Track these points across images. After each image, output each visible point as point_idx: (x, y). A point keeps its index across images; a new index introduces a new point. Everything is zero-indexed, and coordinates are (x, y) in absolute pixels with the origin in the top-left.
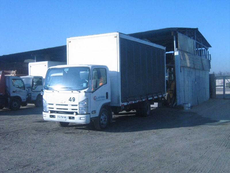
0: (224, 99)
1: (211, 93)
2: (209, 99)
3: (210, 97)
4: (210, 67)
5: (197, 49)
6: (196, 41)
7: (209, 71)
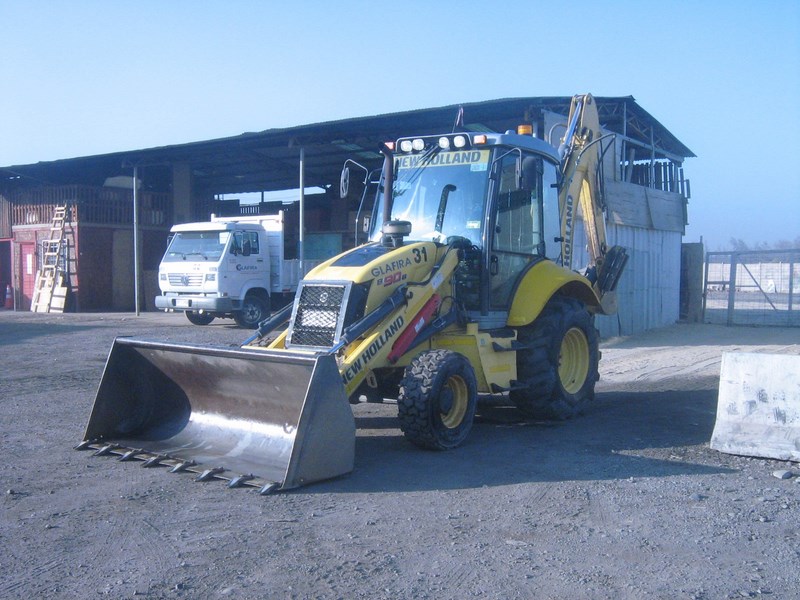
0: (729, 324)
1: (684, 304)
2: (677, 322)
3: (681, 317)
4: (684, 221)
5: (627, 163)
6: (627, 138)
7: (683, 234)
